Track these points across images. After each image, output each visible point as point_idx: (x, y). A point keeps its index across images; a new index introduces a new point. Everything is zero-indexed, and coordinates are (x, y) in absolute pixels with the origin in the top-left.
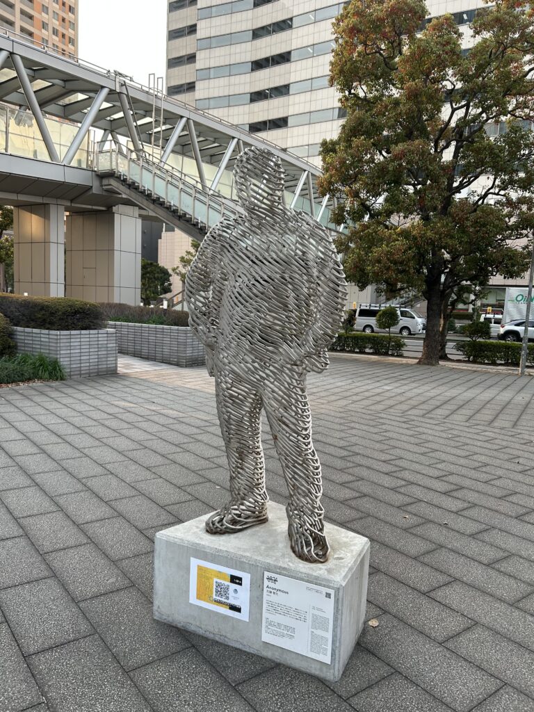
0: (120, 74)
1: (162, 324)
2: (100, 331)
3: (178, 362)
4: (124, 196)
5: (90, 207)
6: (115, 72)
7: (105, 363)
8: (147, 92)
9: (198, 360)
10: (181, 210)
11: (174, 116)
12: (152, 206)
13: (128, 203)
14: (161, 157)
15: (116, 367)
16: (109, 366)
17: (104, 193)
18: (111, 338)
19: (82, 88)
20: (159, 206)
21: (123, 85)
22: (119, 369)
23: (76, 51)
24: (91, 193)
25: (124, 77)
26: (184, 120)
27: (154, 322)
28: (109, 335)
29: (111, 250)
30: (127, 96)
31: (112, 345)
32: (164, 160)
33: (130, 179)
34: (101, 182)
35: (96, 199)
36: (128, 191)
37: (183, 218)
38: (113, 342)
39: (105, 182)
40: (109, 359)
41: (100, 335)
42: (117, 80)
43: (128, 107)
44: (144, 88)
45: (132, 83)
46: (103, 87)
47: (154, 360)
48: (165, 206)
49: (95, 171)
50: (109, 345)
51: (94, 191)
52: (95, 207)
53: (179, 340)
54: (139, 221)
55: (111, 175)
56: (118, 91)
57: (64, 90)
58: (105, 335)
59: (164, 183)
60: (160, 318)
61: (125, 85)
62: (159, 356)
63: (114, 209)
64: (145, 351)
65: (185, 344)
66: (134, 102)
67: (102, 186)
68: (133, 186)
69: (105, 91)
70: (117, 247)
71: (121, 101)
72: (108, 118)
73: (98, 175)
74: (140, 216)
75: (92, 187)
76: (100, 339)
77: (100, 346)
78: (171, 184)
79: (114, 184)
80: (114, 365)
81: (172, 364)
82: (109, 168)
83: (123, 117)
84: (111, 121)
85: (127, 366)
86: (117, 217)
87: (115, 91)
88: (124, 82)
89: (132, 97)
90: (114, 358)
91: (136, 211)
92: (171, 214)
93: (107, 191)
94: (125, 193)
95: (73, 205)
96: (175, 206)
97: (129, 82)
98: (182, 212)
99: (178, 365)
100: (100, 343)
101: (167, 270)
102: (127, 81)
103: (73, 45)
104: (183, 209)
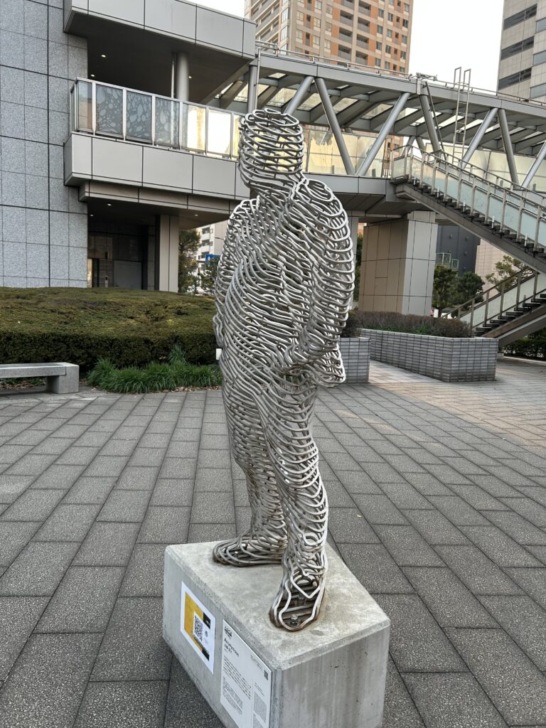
0: (422, 75)
1: (429, 334)
2: (352, 339)
3: (441, 376)
4: (418, 202)
5: (385, 216)
6: (418, 74)
7: (355, 371)
8: (452, 89)
9: (465, 375)
10: (474, 210)
11: (483, 109)
12: (444, 209)
13: (422, 208)
14: (463, 158)
15: (367, 376)
16: (359, 375)
17: (398, 201)
18: (363, 347)
19: (383, 98)
20: (451, 208)
21: (425, 86)
22: (370, 378)
23: (407, 64)
24: (384, 202)
25: (427, 78)
26: (494, 111)
27: (421, 332)
28: (361, 344)
29: (402, 258)
30: (429, 96)
31: (364, 354)
32: (466, 160)
33: (423, 183)
34: (395, 190)
35: (391, 207)
36: (420, 196)
37: (475, 219)
38: (366, 350)
39: (399, 189)
40: (359, 368)
41: (351, 343)
42: (419, 82)
43: (429, 108)
44: (448, 85)
45: (436, 82)
46: (403, 93)
47: (417, 372)
48: (457, 207)
49: (390, 179)
50: (360, 354)
51: (387, 199)
52: (388, 216)
53: (444, 352)
54: (436, 227)
55: (405, 181)
56: (419, 93)
57: (369, 104)
58: (357, 343)
59: (457, 183)
60: (428, 328)
61: (427, 86)
62: (422, 368)
63: (409, 216)
64: (409, 362)
65: (451, 357)
66: (437, 103)
67: (395, 193)
68: (425, 190)
69: (405, 97)
70: (409, 254)
71: (422, 103)
72: (414, 124)
73: (391, 183)
74: (437, 221)
75: (385, 196)
76: (351, 347)
77: (351, 354)
78: (464, 183)
79: (408, 190)
80: (365, 374)
81: (433, 378)
82: (403, 174)
83: (424, 123)
84: (417, 126)
85: (384, 376)
86: (411, 224)
87: (416, 94)
88: (426, 82)
89: (434, 98)
90: (366, 367)
91: (433, 217)
92: (462, 215)
93: (400, 198)
94: (418, 198)
95: (367, 215)
96: (468, 207)
97: (432, 82)
98: (474, 212)
99: (441, 379)
100: (351, 351)
101: (480, 278)
102: (430, 81)
103: (405, 58)
104: (476, 209)
